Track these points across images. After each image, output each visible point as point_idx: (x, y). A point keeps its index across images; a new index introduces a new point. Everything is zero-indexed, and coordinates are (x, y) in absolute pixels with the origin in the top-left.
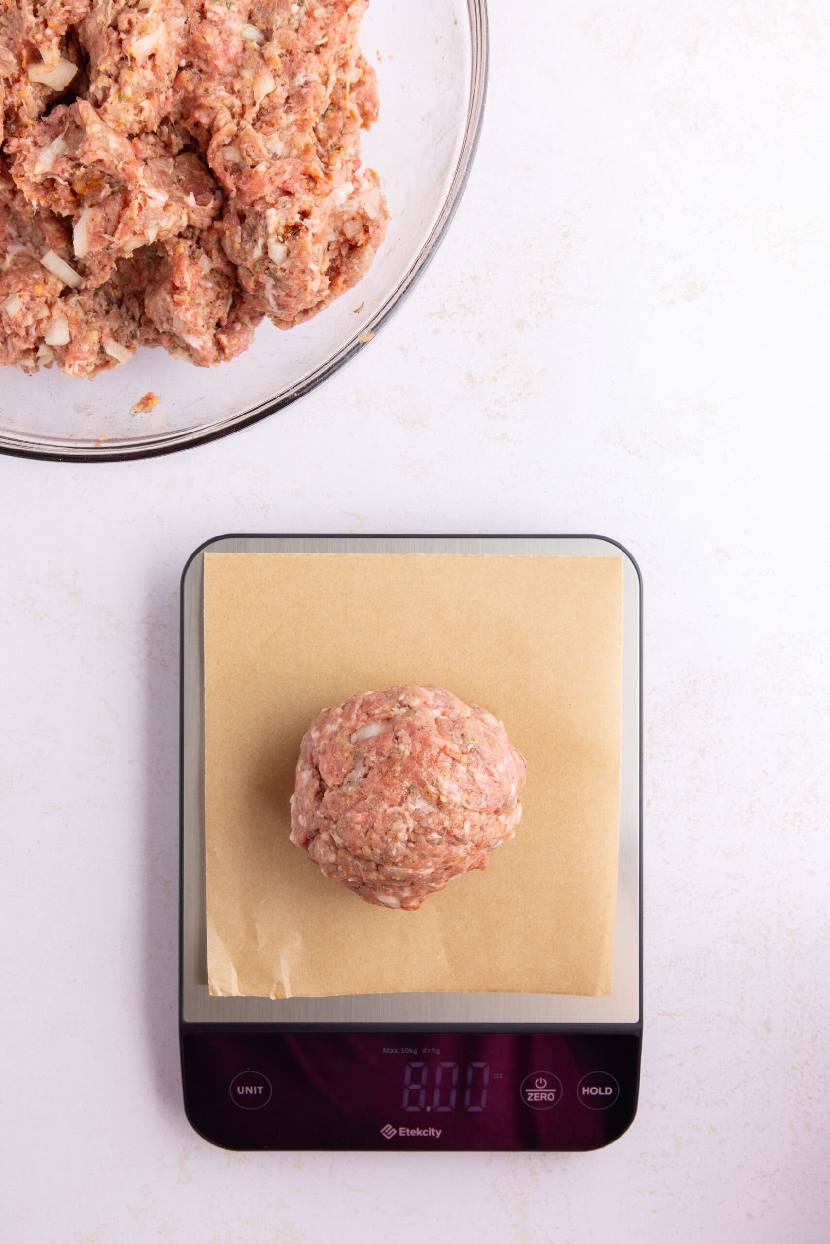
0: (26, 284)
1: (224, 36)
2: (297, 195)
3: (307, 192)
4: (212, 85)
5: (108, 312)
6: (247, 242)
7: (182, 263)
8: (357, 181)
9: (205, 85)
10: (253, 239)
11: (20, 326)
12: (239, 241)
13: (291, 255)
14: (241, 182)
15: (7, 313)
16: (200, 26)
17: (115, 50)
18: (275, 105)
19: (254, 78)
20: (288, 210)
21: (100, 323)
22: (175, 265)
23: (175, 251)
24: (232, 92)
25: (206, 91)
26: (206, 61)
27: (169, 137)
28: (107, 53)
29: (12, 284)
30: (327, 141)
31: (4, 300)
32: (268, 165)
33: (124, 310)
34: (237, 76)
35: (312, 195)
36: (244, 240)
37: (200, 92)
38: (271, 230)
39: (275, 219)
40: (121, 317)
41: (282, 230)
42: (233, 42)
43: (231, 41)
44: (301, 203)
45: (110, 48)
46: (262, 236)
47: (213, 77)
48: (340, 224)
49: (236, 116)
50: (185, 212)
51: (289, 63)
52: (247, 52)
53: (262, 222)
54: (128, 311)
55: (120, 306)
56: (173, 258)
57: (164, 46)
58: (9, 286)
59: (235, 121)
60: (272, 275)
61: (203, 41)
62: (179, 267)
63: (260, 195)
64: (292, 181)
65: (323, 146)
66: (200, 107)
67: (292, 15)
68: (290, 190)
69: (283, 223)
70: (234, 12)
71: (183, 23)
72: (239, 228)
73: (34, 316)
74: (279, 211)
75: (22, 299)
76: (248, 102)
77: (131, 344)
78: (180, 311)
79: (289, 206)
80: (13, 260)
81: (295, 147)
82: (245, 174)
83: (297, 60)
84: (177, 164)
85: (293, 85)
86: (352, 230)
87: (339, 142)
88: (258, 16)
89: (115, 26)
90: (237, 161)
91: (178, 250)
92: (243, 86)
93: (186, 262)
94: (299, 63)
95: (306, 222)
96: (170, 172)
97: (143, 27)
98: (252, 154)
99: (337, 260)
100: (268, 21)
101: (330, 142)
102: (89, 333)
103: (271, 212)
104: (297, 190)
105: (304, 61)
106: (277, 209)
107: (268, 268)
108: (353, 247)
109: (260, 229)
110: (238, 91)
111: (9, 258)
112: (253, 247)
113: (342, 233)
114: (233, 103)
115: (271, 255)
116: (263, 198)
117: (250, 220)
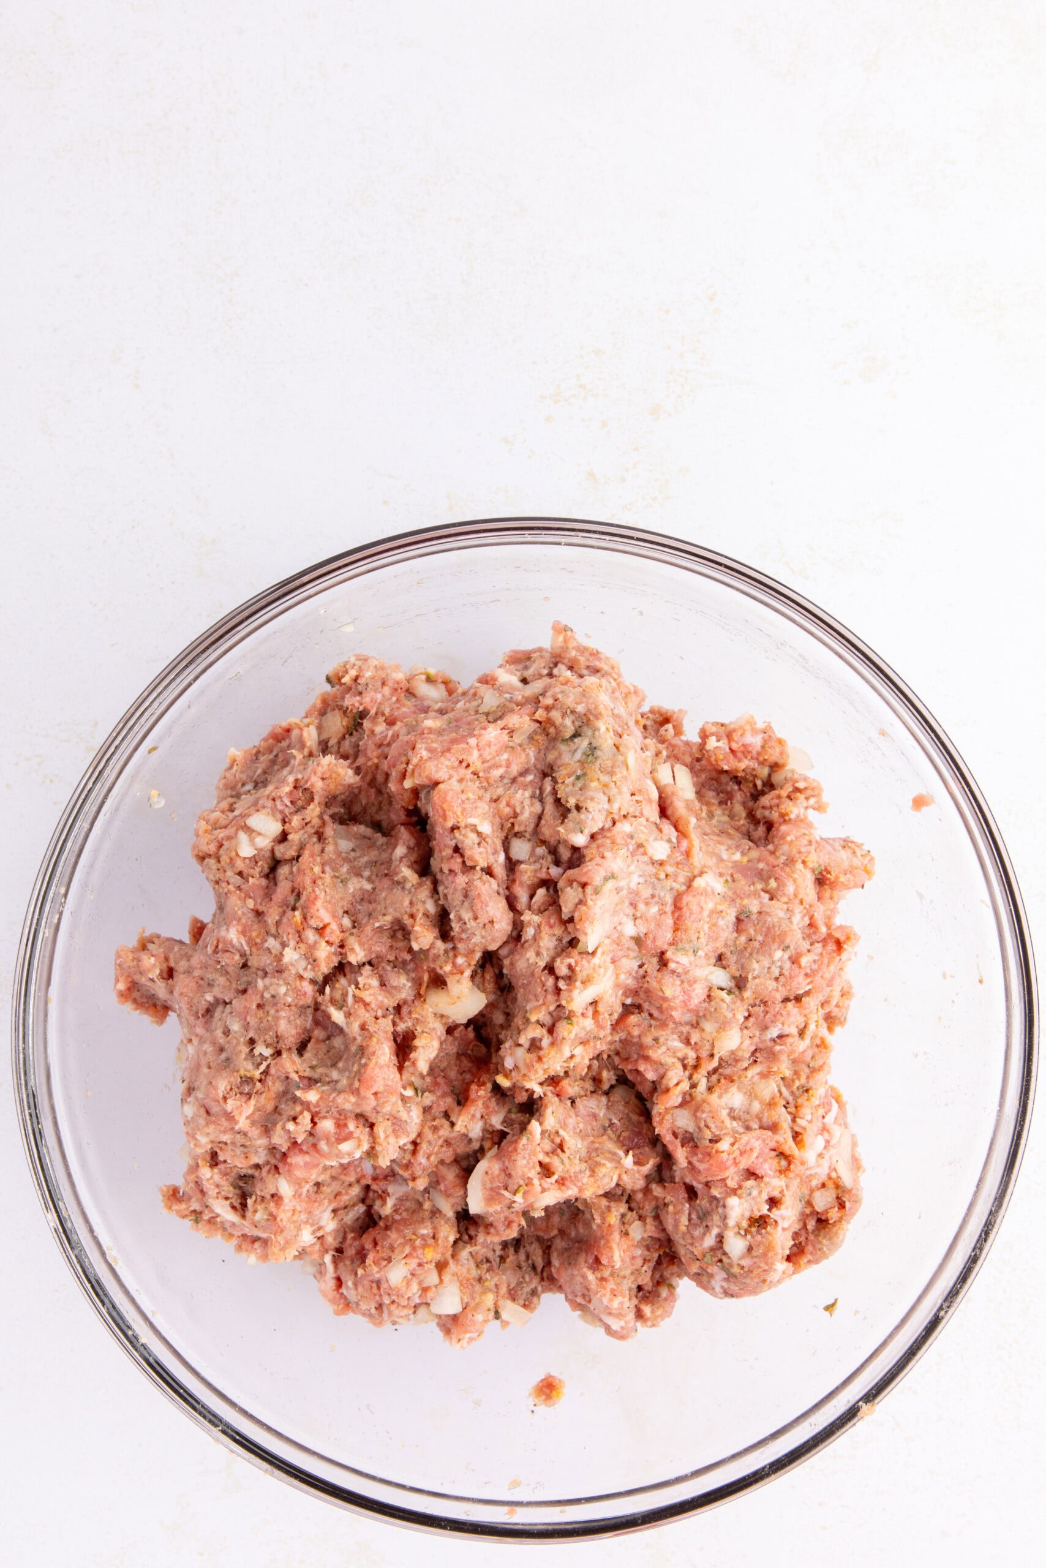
0: (414, 1248)
1: (686, 985)
2: (766, 1179)
3: (778, 1174)
4: (663, 1034)
5: (503, 1259)
6: (696, 1225)
7: (612, 1237)
8: (828, 1131)
9: (655, 1033)
10: (704, 1224)
11: (402, 1296)
12: (687, 1223)
13: (754, 1253)
14: (695, 1158)
15: (387, 1281)
16: (659, 975)
17: (551, 998)
18: (737, 1058)
19: (718, 1032)
20: (753, 1198)
21: (496, 1280)
22: (602, 1237)
23: (603, 1219)
24: (687, 1042)
25: (656, 1040)
26: (660, 1009)
27: (600, 1073)
28: (541, 1002)
29: (396, 1246)
30: (793, 1081)
31: (385, 1266)
32: (732, 1140)
33: (522, 1256)
34: (696, 1025)
35: (784, 1179)
36: (692, 1222)
37: (648, 1040)
38: (731, 1222)
39: (738, 1209)
40: (520, 1267)
41: (745, 1224)
42: (696, 992)
43: (694, 990)
44: (770, 1189)
45: (546, 996)
46: (719, 1227)
47: (667, 1026)
48: (807, 1192)
49: (689, 1068)
50: (617, 1172)
51: (762, 1015)
52: (713, 1003)
53: (720, 1210)
54: (528, 1257)
55: (516, 1251)
56: (599, 1226)
57: (610, 991)
58: (392, 1249)
59: (687, 1073)
60: (726, 1269)
61: (661, 994)
62: (608, 1241)
63: (719, 1177)
64: (761, 1160)
65: (788, 1086)
66: (647, 1058)
67: (773, 962)
68: (757, 1172)
69: (747, 1214)
70: (700, 957)
71: (636, 968)
72: (687, 1205)
73: (420, 1283)
74: (743, 1200)
75: (408, 1267)
76: (704, 1054)
77: (530, 1303)
78: (604, 1295)
79: (755, 1193)
80: (395, 1205)
81: (756, 1097)
82: (701, 1149)
83: (773, 1013)
84: (610, 1104)
85: (763, 1038)
86: (823, 1201)
87: (808, 1082)
88: (732, 959)
89: (550, 969)
90: (691, 1130)
91: (608, 1219)
92: (702, 1039)
93: (616, 1236)
94: (775, 1016)
95: (775, 1214)
96: (601, 1115)
97: (588, 976)
98: (712, 1125)
99: (801, 1236)
100: (743, 967)
101: (797, 1083)
102: (483, 1297)
103: (733, 1201)
104: (766, 1174)
105: (781, 1014)
106: (740, 1197)
107: (720, 1261)
108: (822, 1222)
109: (716, 1218)
110: (695, 1043)
111: (390, 1203)
112: (704, 1234)
113: (809, 1203)
114: (686, 1054)
115: (727, 1248)
116: (724, 1180)
117: (703, 1202)
